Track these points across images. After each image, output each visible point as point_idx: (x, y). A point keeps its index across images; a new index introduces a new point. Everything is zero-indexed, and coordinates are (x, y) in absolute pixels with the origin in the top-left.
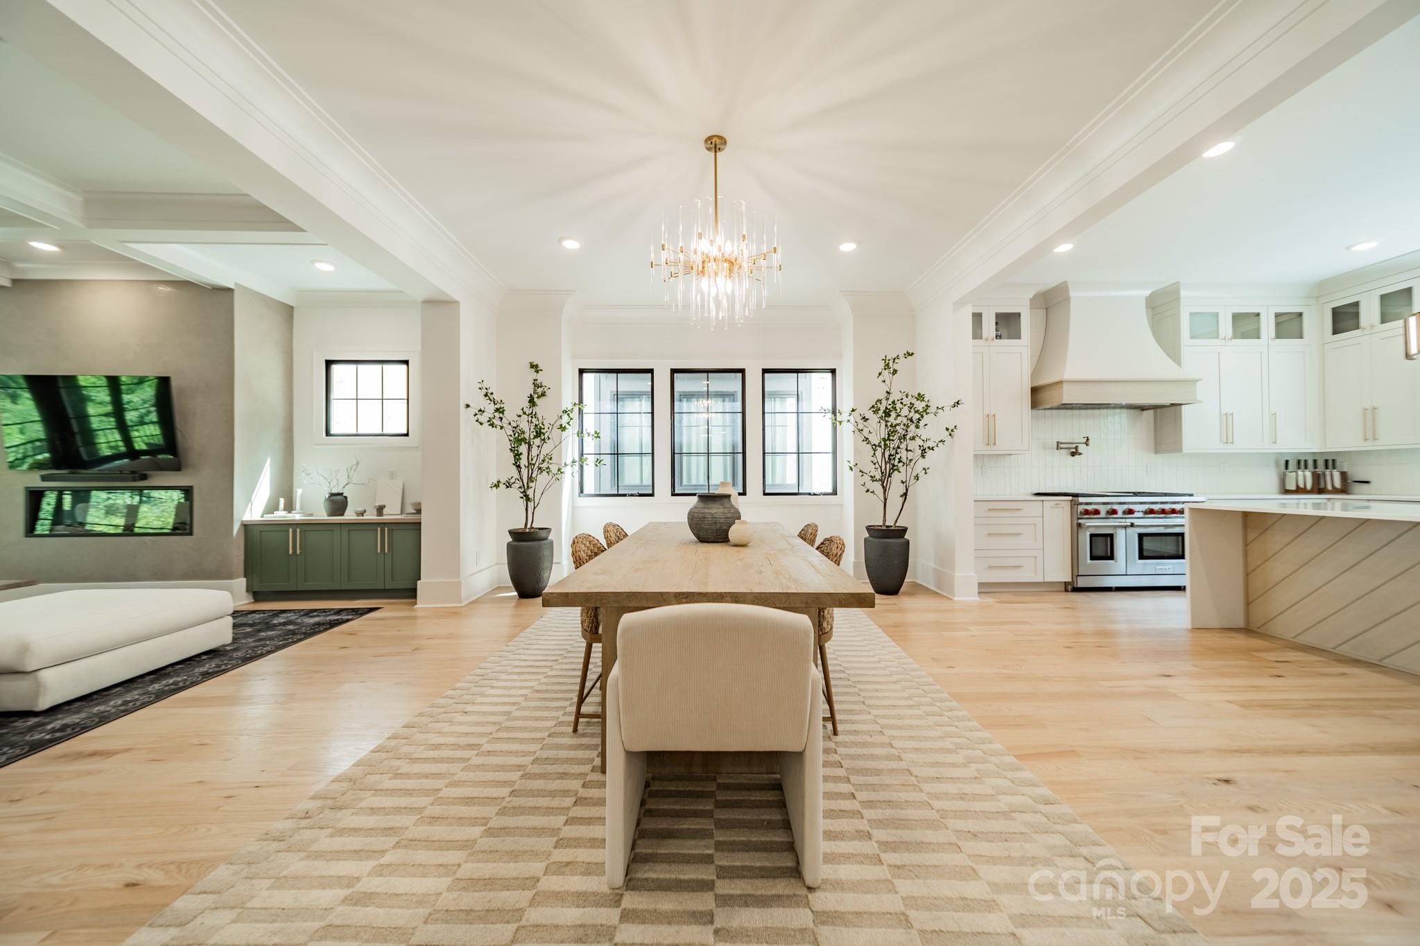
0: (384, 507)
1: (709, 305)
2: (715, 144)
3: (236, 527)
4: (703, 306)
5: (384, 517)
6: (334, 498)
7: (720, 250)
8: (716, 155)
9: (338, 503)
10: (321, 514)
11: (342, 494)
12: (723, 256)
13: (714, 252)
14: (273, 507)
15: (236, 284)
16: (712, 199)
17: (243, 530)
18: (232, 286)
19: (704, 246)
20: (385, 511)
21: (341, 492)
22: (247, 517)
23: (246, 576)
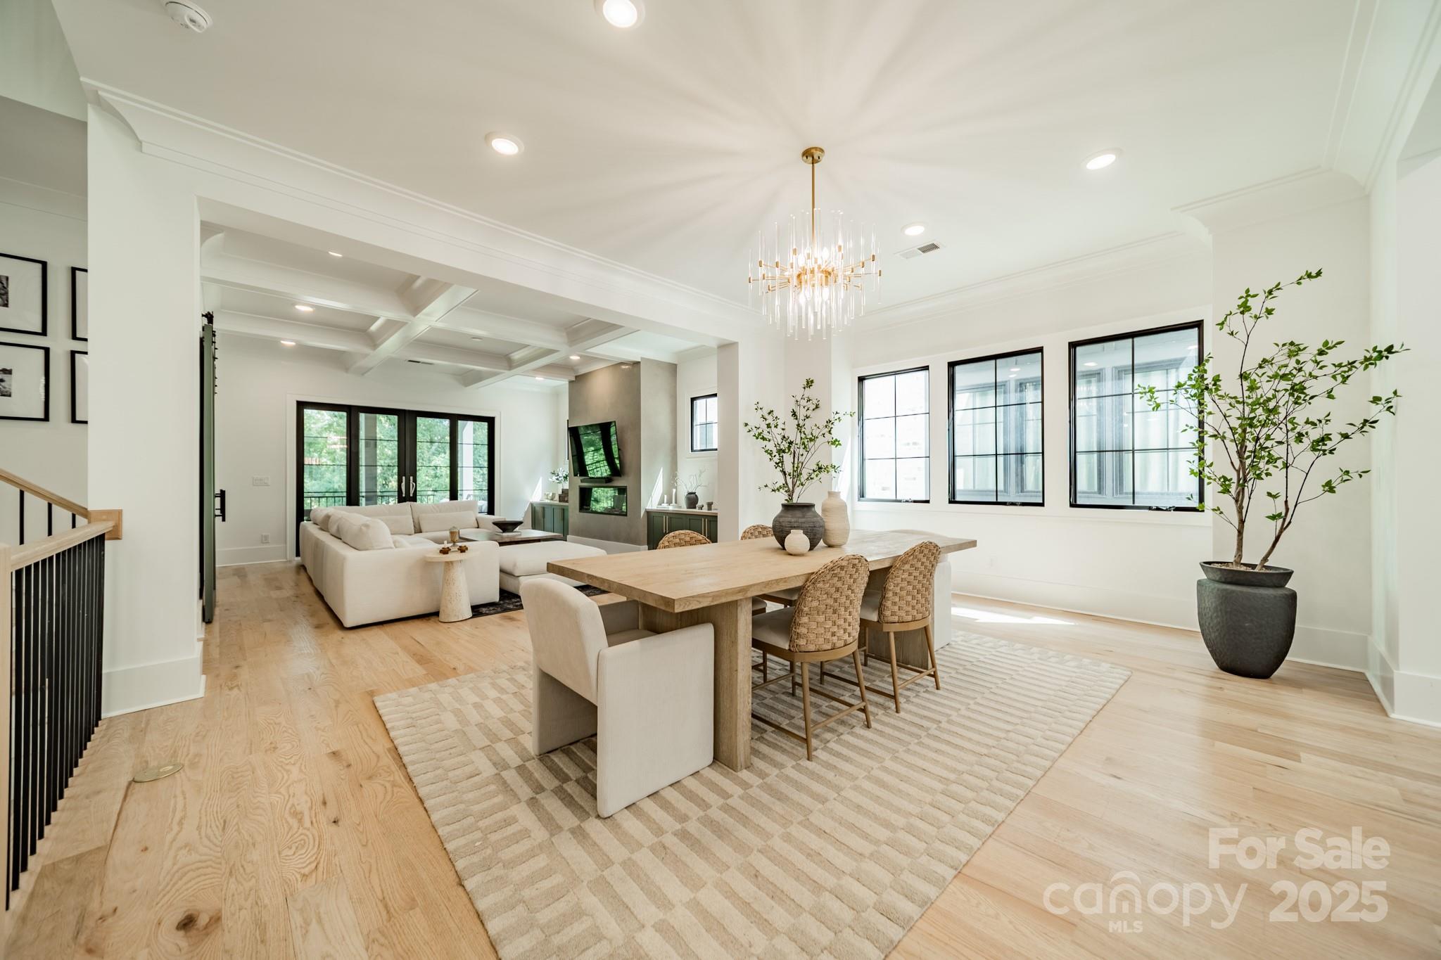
0: (712, 503)
1: (807, 314)
2: (811, 155)
3: (643, 512)
4: (800, 317)
5: (712, 511)
6: (690, 496)
7: (816, 262)
8: (813, 166)
9: (692, 500)
10: (684, 508)
11: (695, 493)
12: (819, 267)
13: (810, 265)
14: (661, 502)
15: (642, 358)
16: (809, 213)
17: (646, 515)
18: (639, 360)
19: (801, 260)
20: (713, 507)
21: (694, 491)
22: (649, 507)
23: (648, 544)
